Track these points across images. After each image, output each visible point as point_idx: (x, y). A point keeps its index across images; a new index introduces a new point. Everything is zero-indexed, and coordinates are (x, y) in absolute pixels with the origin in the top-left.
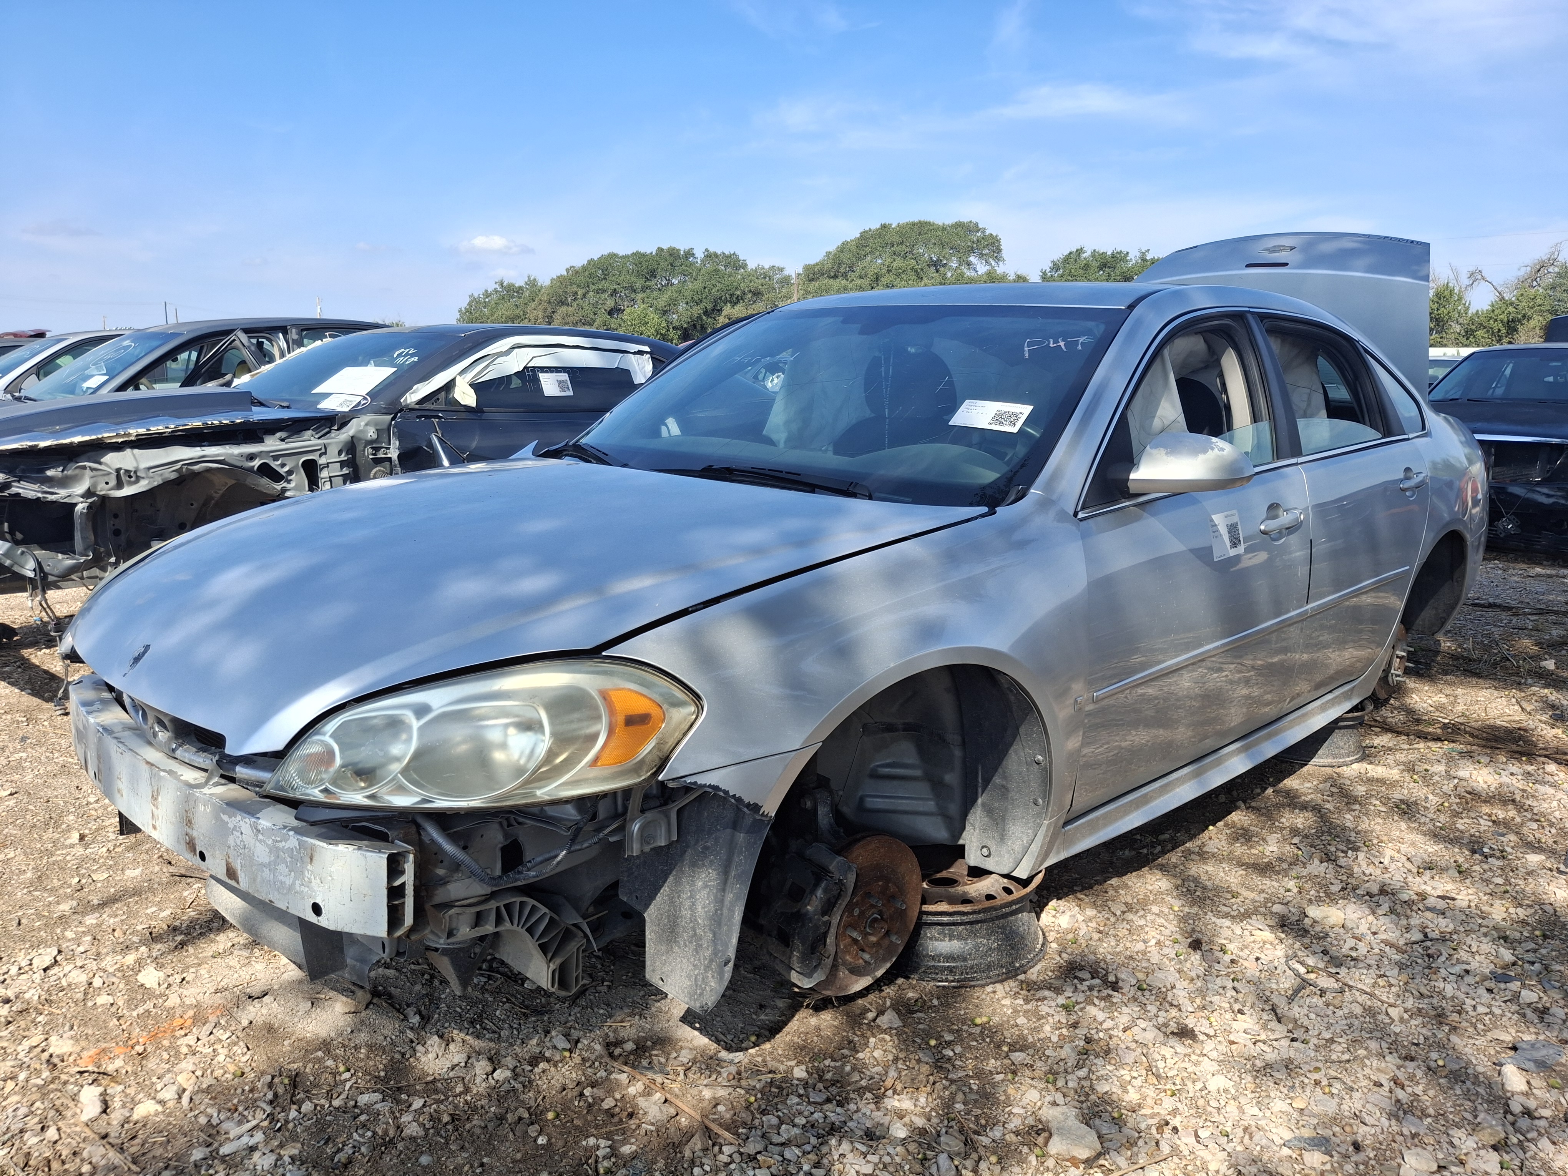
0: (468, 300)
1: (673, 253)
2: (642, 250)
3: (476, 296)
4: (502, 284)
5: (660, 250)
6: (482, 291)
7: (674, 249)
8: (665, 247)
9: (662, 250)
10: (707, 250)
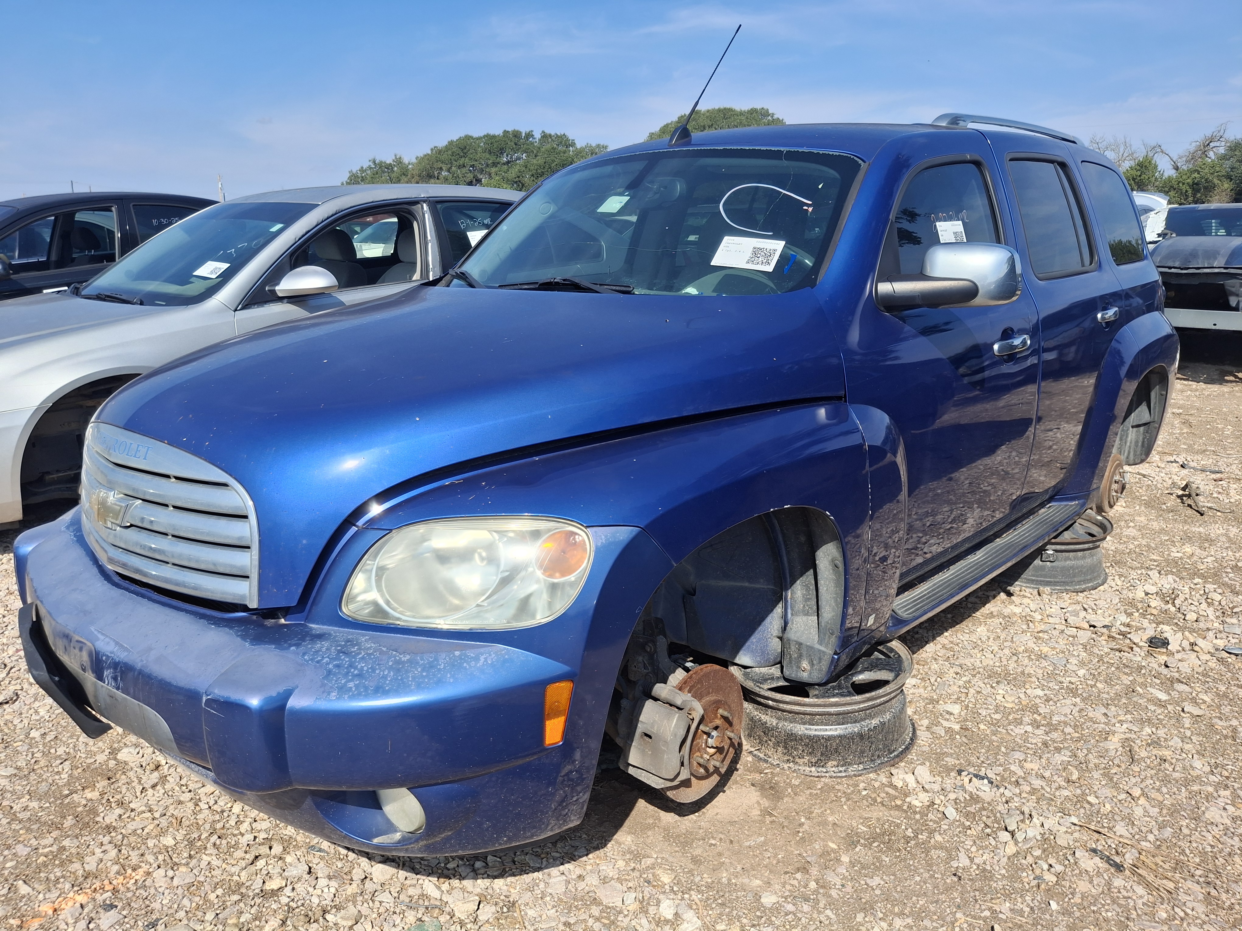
0: (348, 175)
1: (516, 134)
2: (492, 133)
3: (354, 171)
4: (374, 162)
5: (506, 132)
6: (359, 168)
7: (518, 131)
8: (510, 129)
9: (508, 132)
10: (543, 132)
